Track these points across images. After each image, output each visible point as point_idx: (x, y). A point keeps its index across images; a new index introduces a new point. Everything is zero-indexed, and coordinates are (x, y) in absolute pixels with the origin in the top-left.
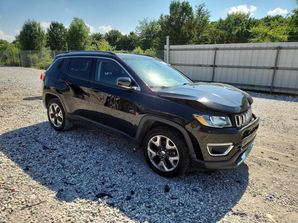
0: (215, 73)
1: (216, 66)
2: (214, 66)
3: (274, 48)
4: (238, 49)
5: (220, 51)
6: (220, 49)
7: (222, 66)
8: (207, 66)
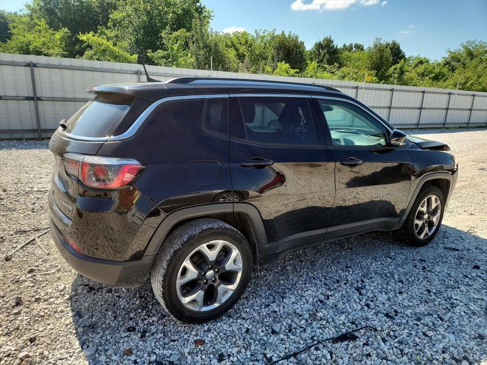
0: (41, 113)
1: (39, 99)
2: (35, 99)
3: (132, 72)
4: (76, 68)
5: (40, 69)
6: (40, 66)
7: (53, 99)
8: (16, 98)
